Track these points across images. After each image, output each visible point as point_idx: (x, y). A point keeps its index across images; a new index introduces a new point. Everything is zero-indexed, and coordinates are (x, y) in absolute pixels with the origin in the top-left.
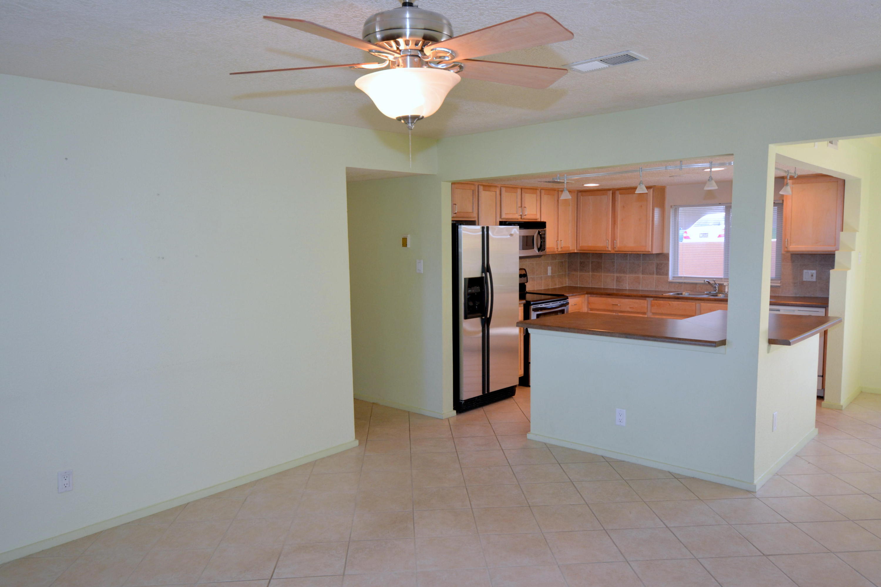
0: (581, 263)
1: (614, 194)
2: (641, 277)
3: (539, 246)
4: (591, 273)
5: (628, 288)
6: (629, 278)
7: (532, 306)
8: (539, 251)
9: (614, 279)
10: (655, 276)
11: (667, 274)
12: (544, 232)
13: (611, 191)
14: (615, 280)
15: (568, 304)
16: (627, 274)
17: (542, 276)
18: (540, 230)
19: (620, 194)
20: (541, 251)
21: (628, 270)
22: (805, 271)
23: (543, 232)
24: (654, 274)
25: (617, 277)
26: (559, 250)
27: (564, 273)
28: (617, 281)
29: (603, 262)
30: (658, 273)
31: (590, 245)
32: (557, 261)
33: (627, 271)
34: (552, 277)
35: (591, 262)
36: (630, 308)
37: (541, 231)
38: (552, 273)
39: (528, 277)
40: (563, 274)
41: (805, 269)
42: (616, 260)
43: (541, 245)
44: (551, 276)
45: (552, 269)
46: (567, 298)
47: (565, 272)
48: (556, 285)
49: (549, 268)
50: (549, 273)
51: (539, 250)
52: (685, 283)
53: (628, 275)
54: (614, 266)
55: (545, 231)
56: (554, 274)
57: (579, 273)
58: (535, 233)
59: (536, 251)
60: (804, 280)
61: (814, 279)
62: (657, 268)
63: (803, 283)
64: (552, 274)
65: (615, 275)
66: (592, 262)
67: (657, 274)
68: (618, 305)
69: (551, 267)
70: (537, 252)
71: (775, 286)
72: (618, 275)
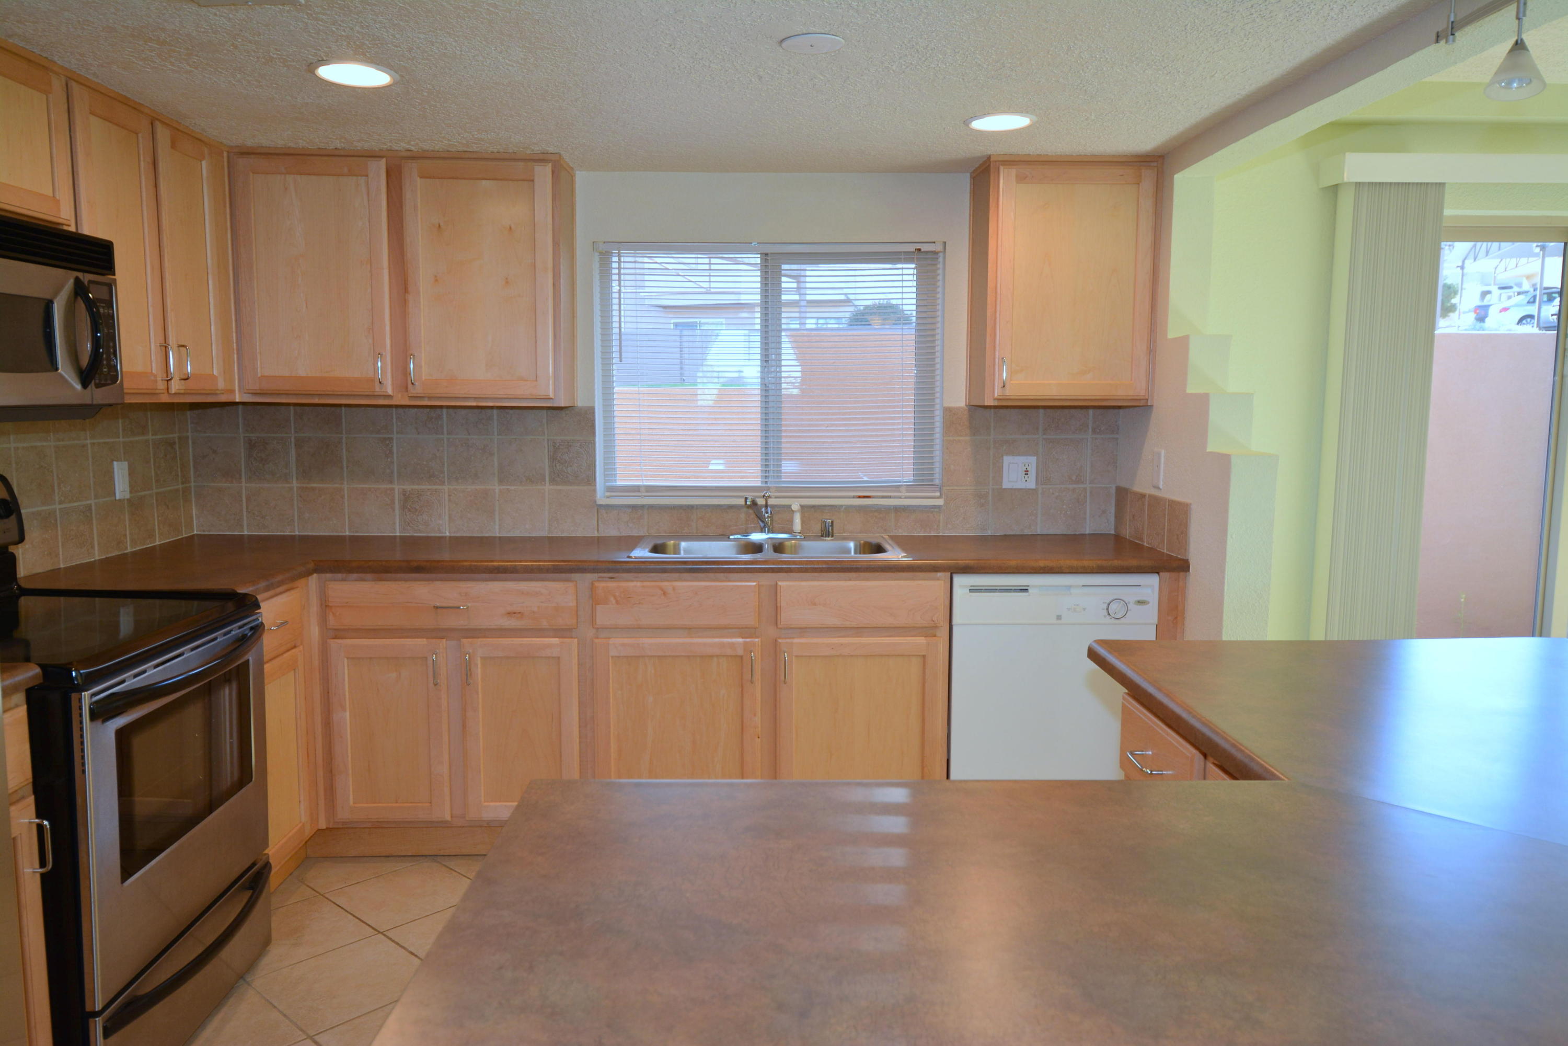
0: (251, 445)
1: (394, 176)
2: (497, 491)
3: (85, 361)
4: (295, 484)
5: (448, 534)
6: (449, 496)
7: (86, 695)
8: (85, 385)
9: (393, 501)
10: (547, 487)
11: (590, 480)
12: (105, 289)
13: (384, 160)
14: (397, 506)
15: (258, 629)
16: (443, 483)
17: (92, 502)
18: (86, 278)
19: (421, 177)
20: (98, 386)
21: (446, 469)
22: (1007, 460)
23: (102, 293)
24: (544, 480)
25: (404, 493)
26: (175, 386)
27: (180, 486)
28: (403, 508)
29: (344, 440)
30: (557, 477)
31: (302, 372)
32: (150, 437)
33: (443, 472)
34: (135, 505)
35: (293, 440)
36: (510, 614)
37: (90, 282)
38: (132, 489)
39: (23, 511)
40: (177, 490)
41: (1008, 454)
42: (397, 433)
43: (96, 357)
44: (129, 500)
45: (132, 473)
46: (248, 604)
47: (186, 480)
48: (151, 536)
49: (120, 473)
50: (122, 487)
51: (86, 377)
52: (651, 507)
53: (446, 488)
54: (391, 452)
55: (110, 286)
56: (143, 493)
57: (244, 484)
58: (57, 293)
59: (72, 382)
60: (1006, 485)
61: (1031, 484)
62: (553, 459)
63: (1002, 494)
64: (131, 492)
65: (397, 488)
66: (299, 444)
67: (553, 481)
68: (459, 608)
69: (125, 464)
70: (78, 387)
71: (926, 507)
72: (408, 487)
